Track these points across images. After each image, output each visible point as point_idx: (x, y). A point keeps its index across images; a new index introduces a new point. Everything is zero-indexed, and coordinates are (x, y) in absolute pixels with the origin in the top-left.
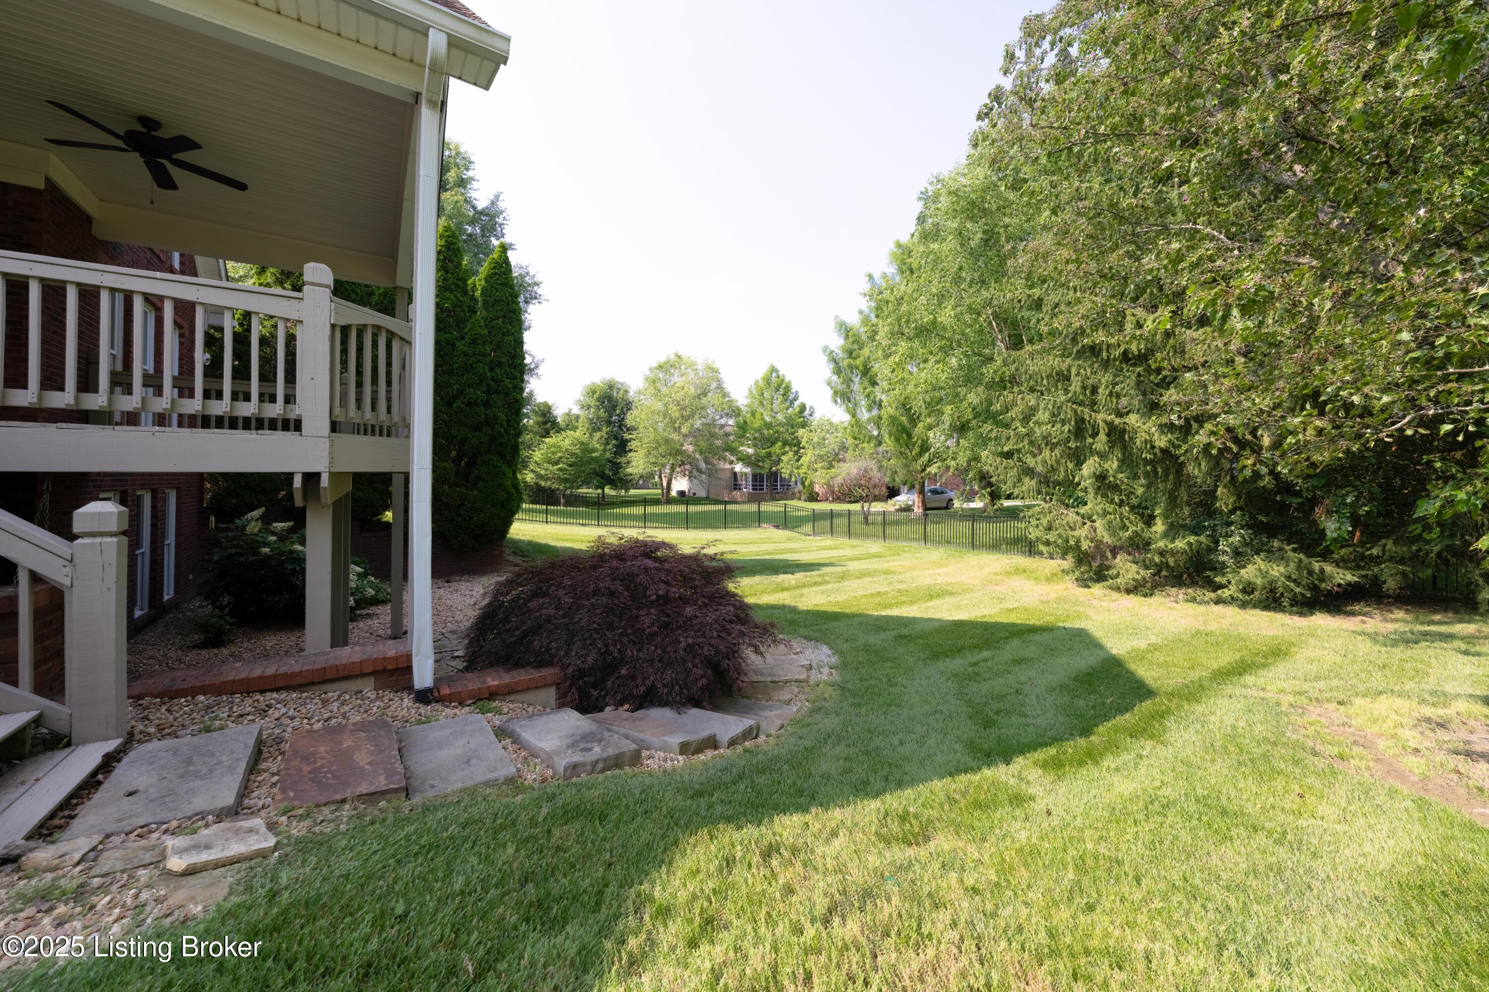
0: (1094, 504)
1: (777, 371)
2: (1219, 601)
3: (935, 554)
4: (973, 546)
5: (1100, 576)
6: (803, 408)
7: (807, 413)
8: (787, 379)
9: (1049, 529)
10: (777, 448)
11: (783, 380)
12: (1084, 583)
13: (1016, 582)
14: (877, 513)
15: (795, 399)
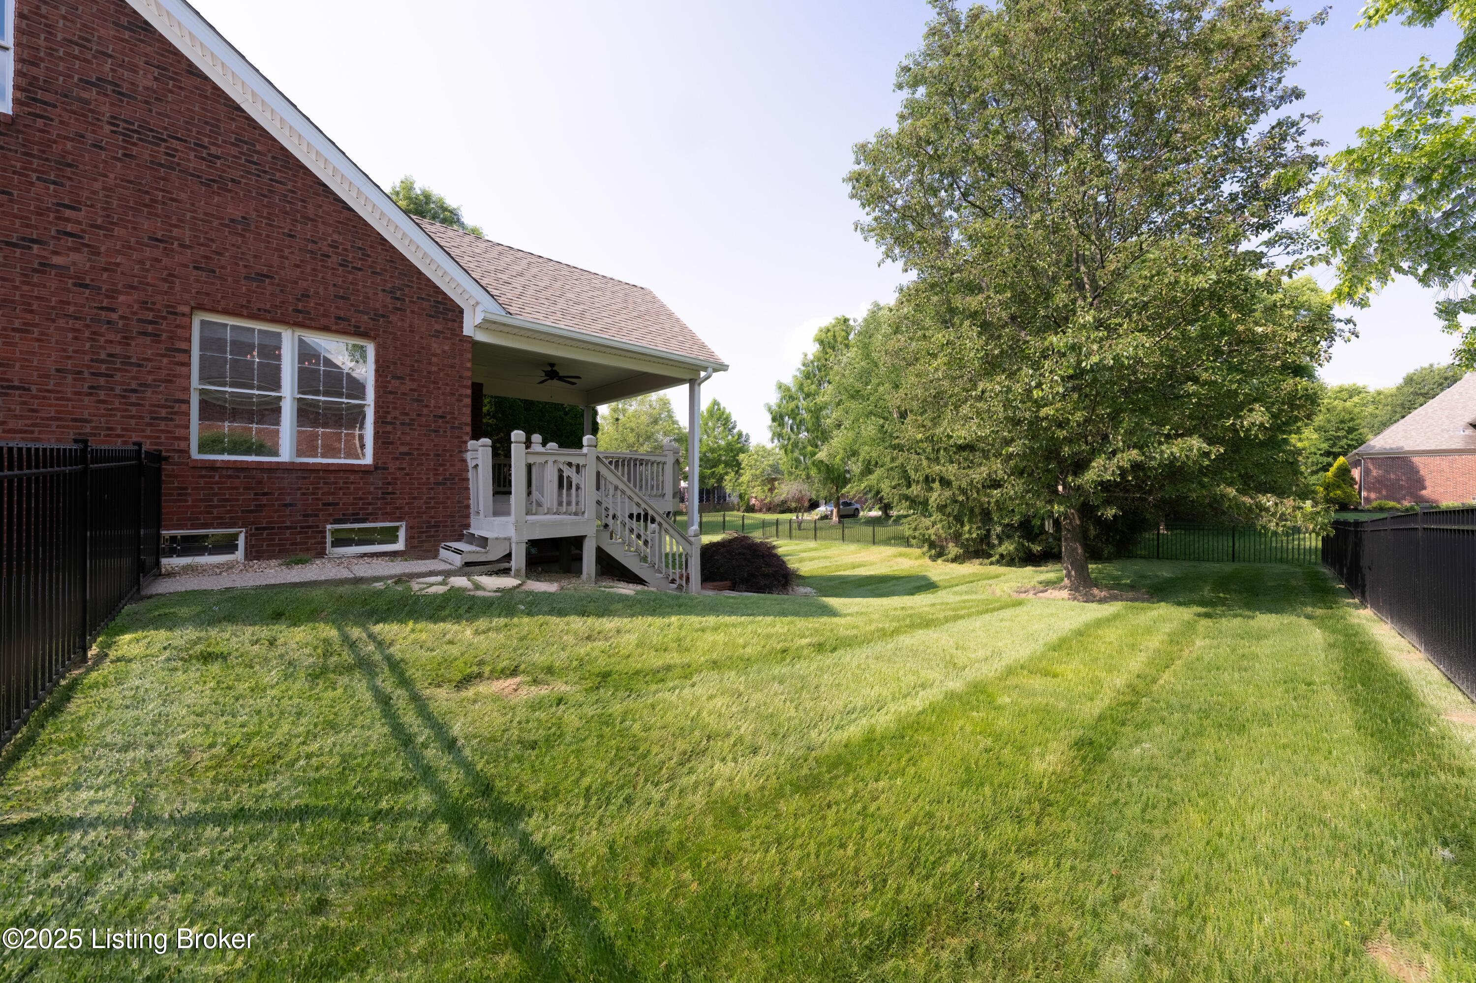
0: (937, 516)
1: (718, 404)
2: (992, 564)
3: (853, 547)
4: (874, 543)
5: (940, 555)
6: (740, 435)
7: (743, 439)
8: (727, 411)
9: (915, 529)
10: (720, 469)
11: (723, 413)
12: (934, 558)
13: (899, 560)
14: (810, 521)
15: (734, 428)
